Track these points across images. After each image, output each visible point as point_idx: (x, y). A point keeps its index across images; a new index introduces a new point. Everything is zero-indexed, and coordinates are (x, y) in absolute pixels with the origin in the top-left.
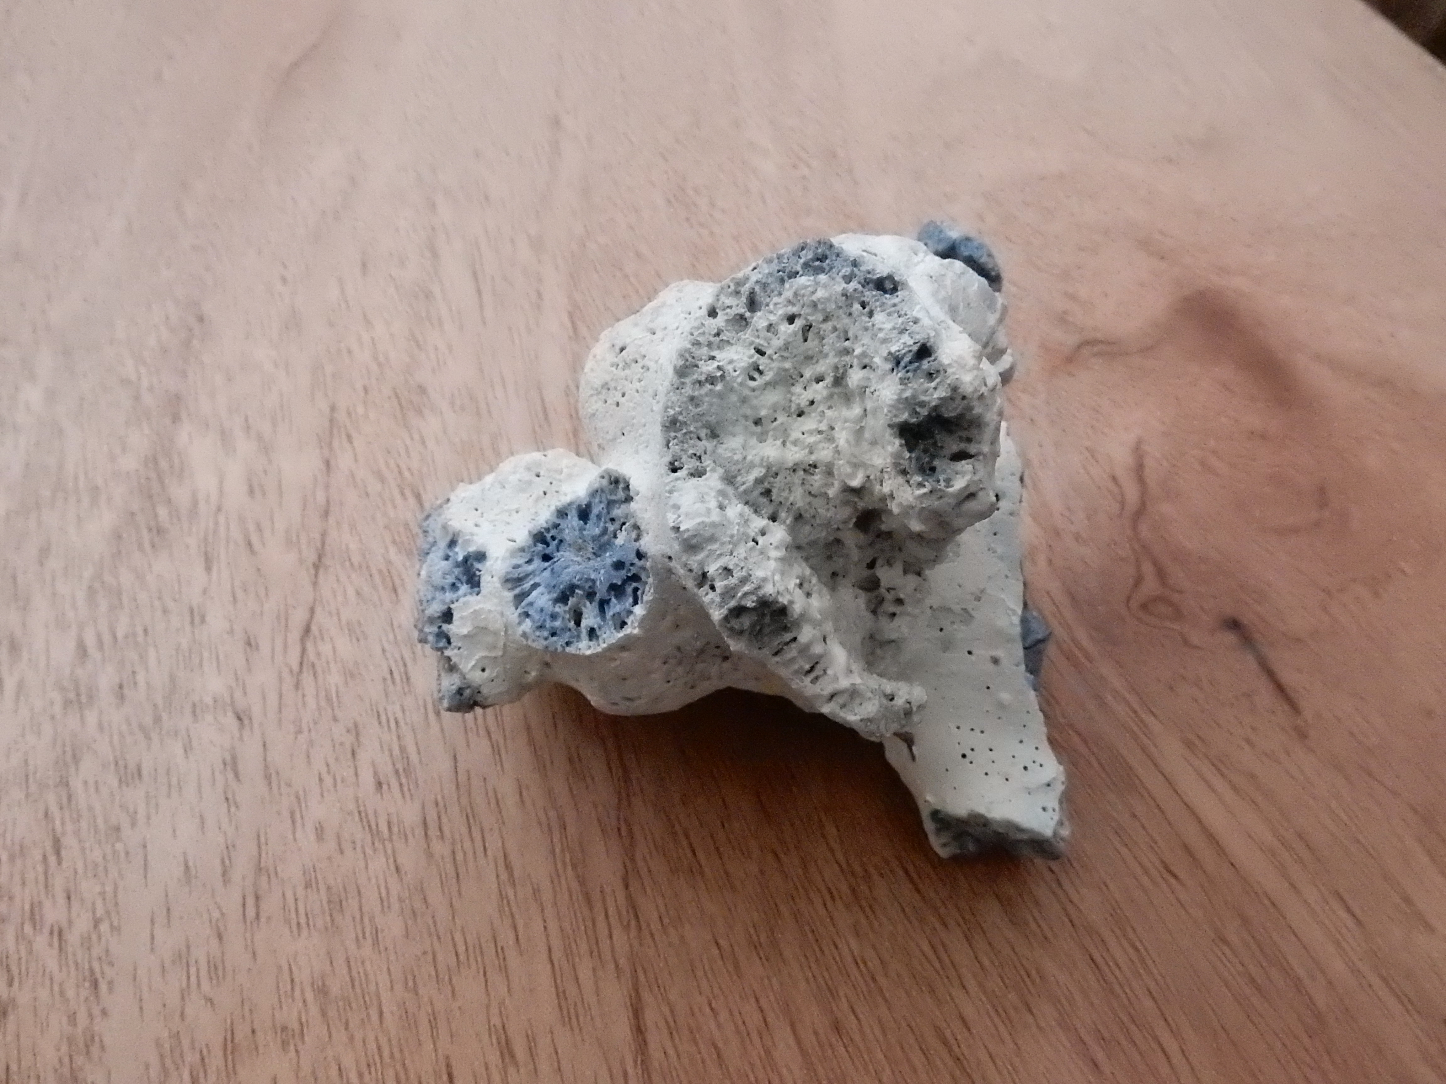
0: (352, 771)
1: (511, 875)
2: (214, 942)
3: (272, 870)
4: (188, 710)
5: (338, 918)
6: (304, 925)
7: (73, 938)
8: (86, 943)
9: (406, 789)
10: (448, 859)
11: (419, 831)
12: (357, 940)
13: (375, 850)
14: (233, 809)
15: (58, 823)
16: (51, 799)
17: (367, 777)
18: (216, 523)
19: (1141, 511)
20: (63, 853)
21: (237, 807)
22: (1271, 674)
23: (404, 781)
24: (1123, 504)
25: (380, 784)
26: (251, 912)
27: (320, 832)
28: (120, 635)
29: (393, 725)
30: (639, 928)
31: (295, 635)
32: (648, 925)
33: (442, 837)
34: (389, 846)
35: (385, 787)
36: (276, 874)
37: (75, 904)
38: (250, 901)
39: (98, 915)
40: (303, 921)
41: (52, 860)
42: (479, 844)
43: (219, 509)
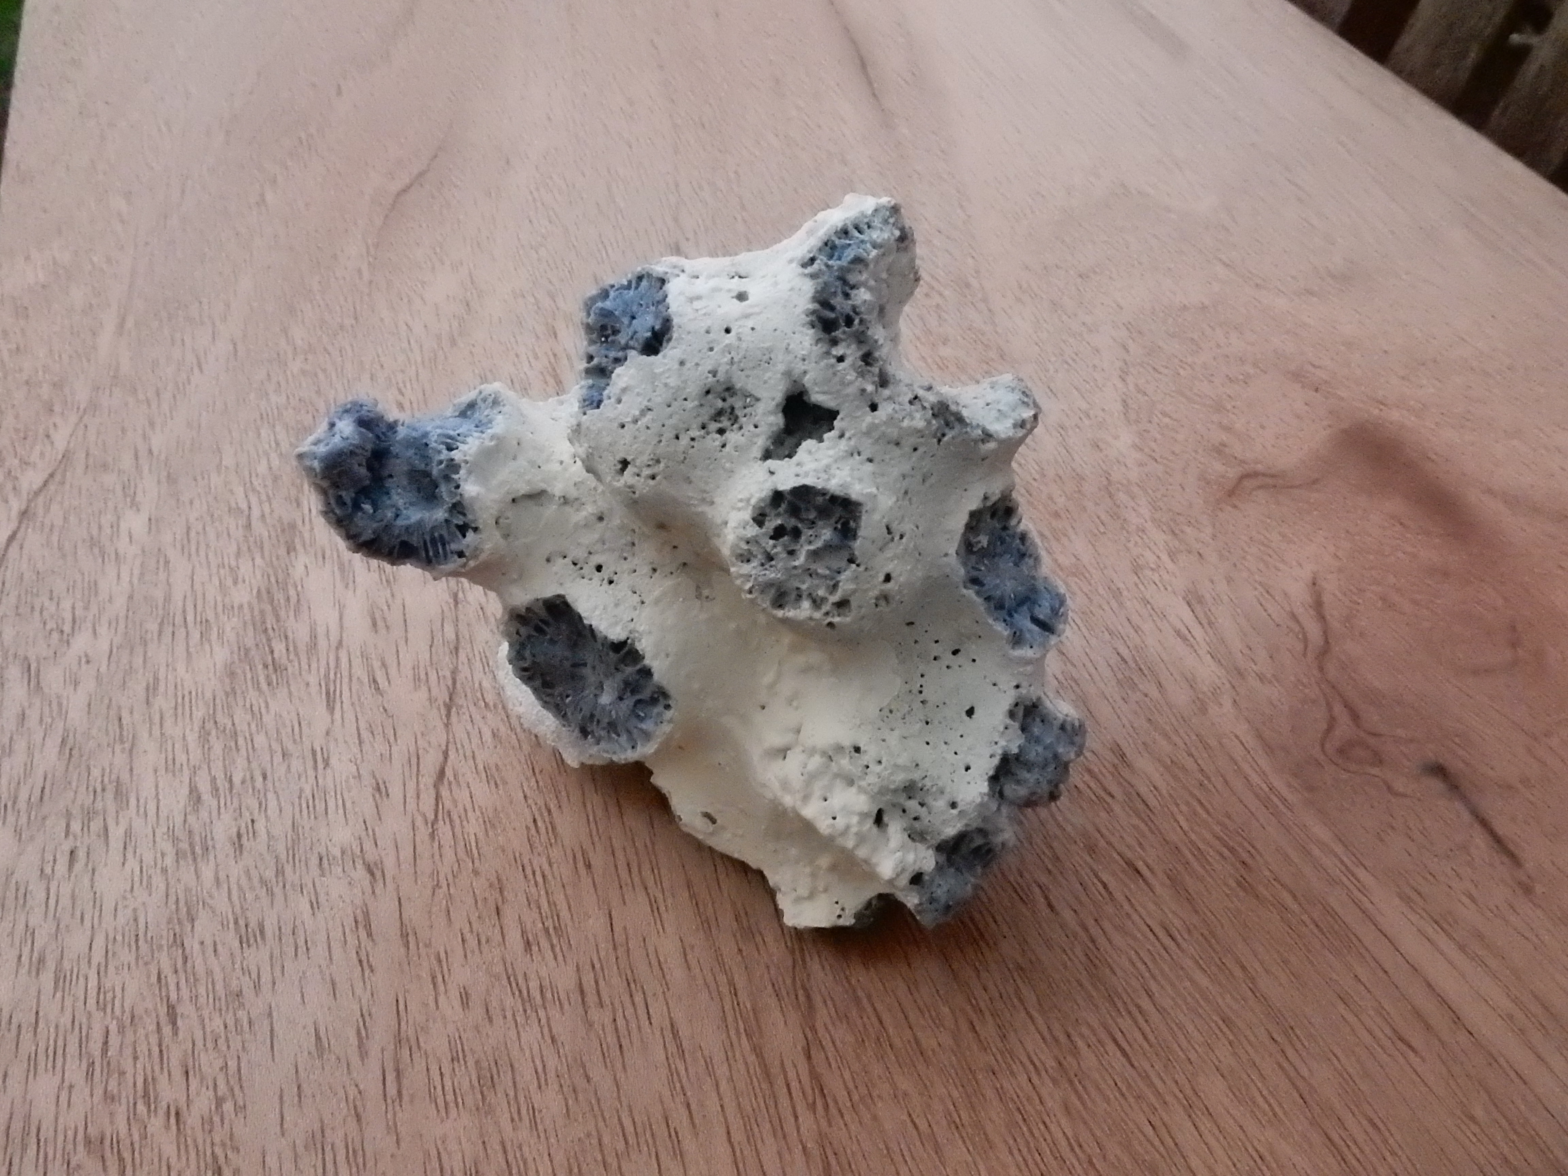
0: (497, 930)
1: (680, 1046)
2: (352, 1123)
3: (413, 1042)
4: (314, 861)
5: (490, 1097)
6: (452, 1105)
7: (192, 1120)
8: (208, 1124)
9: (558, 949)
10: (609, 1028)
11: (576, 997)
12: (512, 1120)
13: (527, 1018)
14: (367, 972)
15: (172, 987)
16: (165, 961)
17: (514, 937)
18: (337, 659)
19: (1325, 651)
20: (179, 1023)
21: (372, 971)
22: (1484, 823)
23: (555, 941)
24: (1305, 640)
25: (528, 944)
26: (392, 1091)
27: (465, 998)
28: (237, 780)
29: (540, 879)
30: (826, 1107)
31: (428, 780)
32: (836, 1102)
33: (601, 1005)
34: (542, 1013)
35: (535, 948)
36: (419, 1047)
37: (194, 1083)
38: (391, 1077)
39: (220, 1094)
40: (450, 1097)
41: (167, 1030)
42: (642, 1011)
43: (340, 644)
